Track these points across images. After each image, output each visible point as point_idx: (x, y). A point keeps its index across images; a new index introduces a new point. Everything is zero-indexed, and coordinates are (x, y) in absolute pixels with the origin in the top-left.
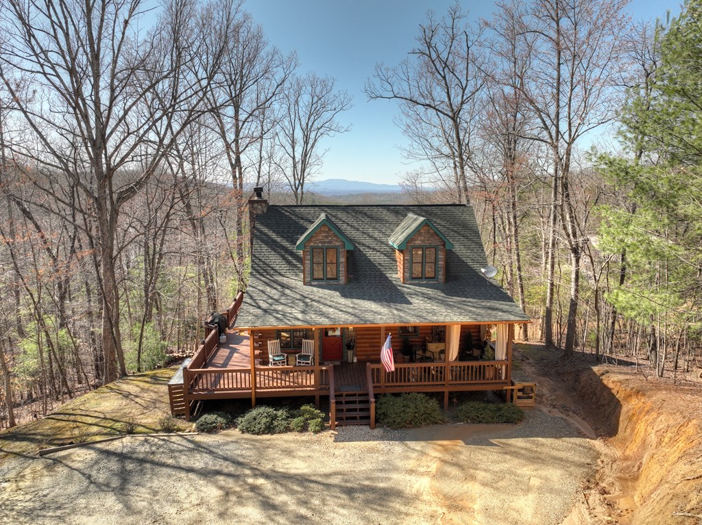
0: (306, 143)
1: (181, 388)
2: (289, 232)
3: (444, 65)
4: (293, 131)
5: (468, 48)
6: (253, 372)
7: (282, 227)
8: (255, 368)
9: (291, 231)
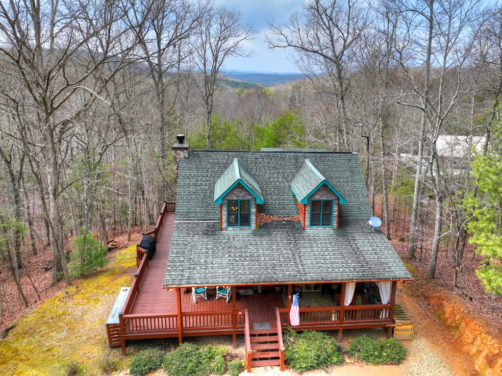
0: (216, 60)
1: (118, 327)
2: (207, 176)
3: (329, 19)
4: (205, 52)
5: (350, 7)
6: (179, 316)
7: (201, 171)
8: (181, 313)
9: (209, 175)
